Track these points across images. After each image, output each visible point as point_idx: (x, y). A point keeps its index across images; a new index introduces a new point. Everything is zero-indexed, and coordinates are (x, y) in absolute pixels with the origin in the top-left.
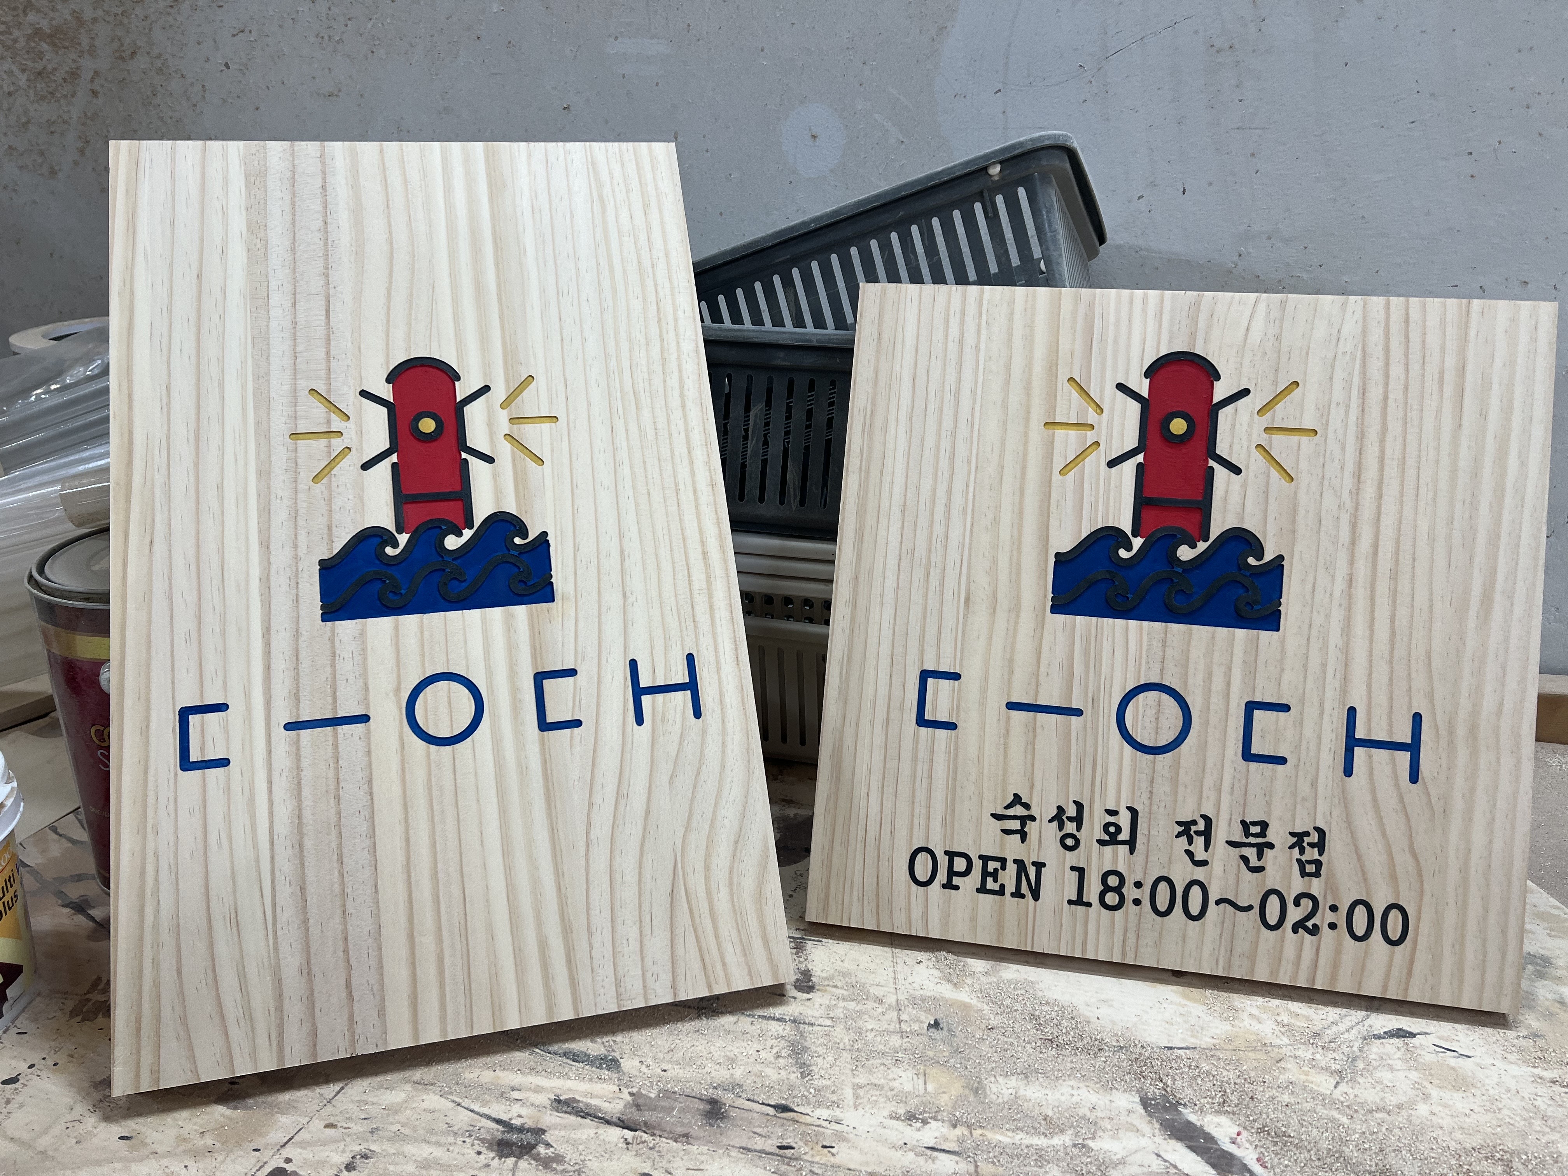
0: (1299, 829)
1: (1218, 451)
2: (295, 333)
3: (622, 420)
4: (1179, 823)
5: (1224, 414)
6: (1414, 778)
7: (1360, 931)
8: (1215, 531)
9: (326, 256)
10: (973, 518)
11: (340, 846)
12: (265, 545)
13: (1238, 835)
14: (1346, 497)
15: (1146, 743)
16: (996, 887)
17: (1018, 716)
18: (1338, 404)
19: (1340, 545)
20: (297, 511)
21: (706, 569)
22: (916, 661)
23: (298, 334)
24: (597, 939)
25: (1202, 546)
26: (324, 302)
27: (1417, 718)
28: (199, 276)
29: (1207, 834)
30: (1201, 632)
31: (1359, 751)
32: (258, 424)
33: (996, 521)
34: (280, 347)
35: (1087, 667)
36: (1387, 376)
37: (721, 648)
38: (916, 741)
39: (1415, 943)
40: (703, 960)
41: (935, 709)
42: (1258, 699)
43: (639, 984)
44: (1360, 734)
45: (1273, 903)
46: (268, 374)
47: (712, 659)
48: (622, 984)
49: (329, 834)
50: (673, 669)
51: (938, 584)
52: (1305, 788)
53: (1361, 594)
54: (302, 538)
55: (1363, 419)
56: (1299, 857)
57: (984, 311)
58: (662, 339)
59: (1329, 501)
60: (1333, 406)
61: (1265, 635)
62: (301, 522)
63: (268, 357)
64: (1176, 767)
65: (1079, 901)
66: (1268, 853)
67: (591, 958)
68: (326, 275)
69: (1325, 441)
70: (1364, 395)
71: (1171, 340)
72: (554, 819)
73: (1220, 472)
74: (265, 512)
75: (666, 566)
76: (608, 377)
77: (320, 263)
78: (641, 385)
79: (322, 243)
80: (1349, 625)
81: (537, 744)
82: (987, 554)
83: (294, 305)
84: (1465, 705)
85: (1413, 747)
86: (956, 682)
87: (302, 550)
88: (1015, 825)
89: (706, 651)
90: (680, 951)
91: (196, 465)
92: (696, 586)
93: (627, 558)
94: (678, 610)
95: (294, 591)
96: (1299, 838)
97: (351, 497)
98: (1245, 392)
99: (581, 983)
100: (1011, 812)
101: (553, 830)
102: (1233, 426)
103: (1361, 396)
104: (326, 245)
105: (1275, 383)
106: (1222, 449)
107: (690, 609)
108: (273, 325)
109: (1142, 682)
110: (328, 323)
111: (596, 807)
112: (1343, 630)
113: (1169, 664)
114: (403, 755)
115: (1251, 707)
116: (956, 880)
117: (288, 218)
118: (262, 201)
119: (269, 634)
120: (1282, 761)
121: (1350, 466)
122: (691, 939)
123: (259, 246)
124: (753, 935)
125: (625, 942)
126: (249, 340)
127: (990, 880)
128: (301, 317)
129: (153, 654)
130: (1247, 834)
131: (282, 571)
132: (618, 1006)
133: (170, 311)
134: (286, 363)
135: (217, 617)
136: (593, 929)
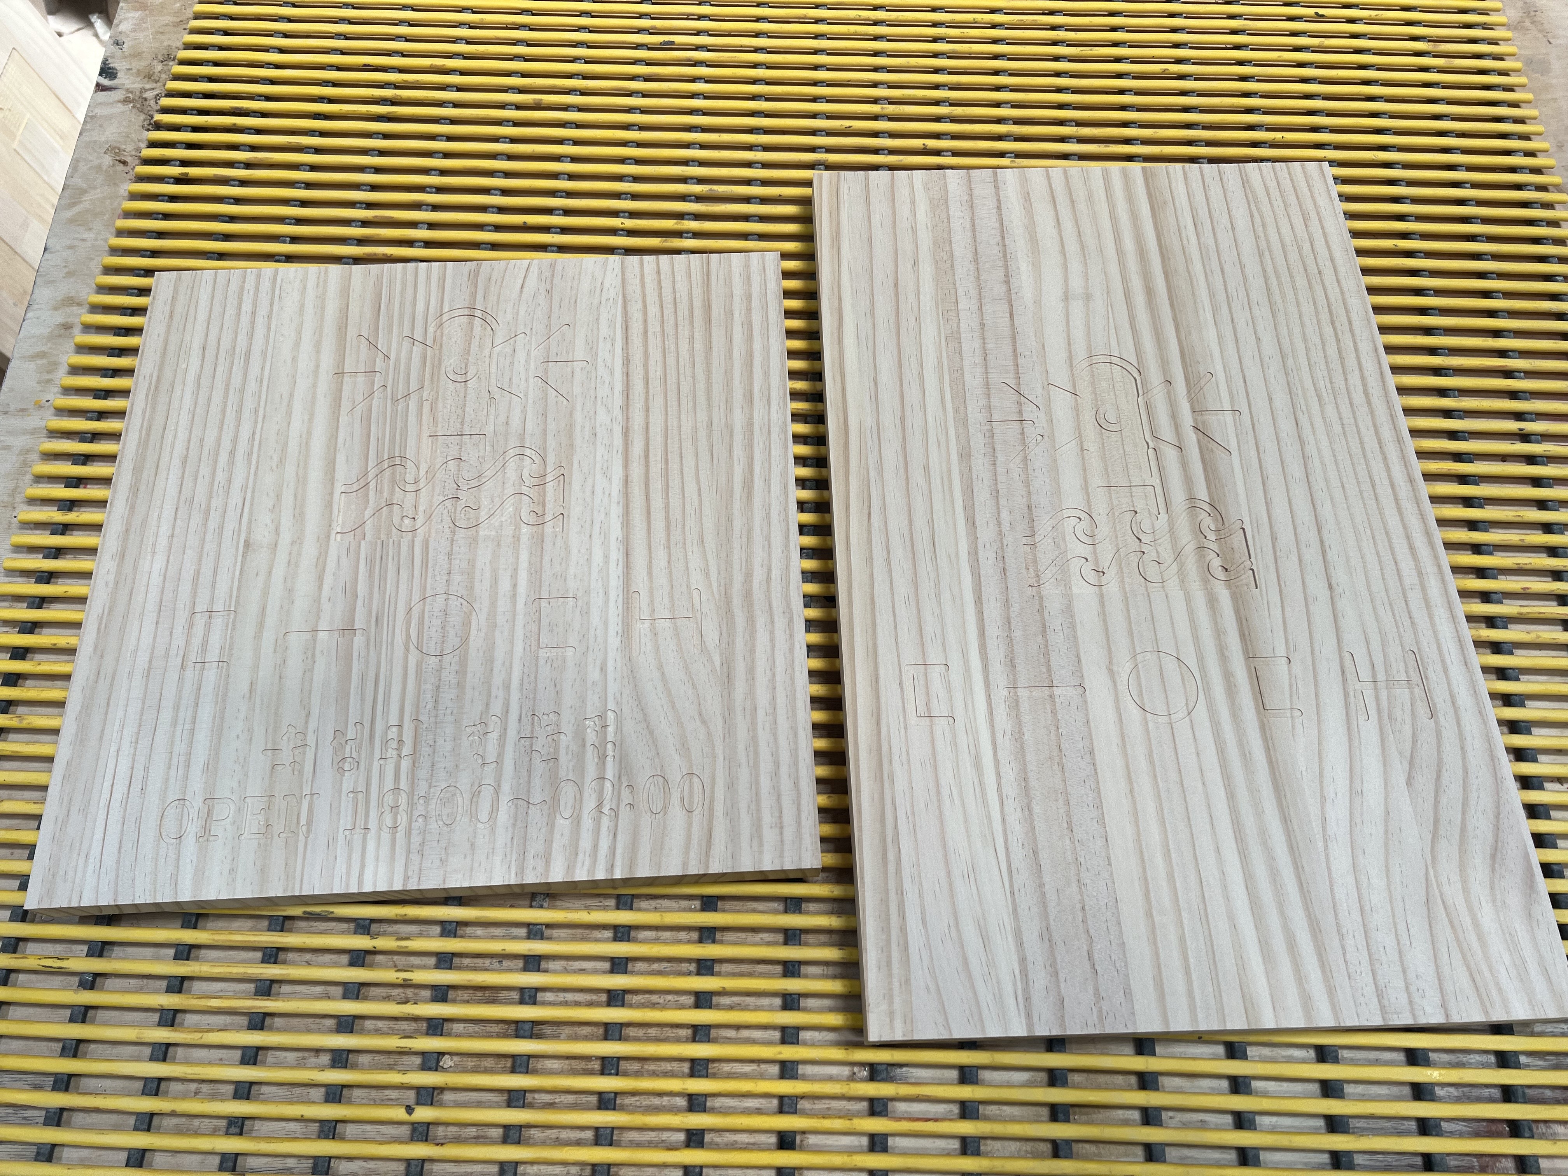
2: (983, 332)
3: (1306, 415)
9: (1006, 266)
11: (1068, 814)
12: (971, 521)
20: (997, 491)
21: (1416, 564)
23: (986, 334)
24: (1349, 942)
26: (1007, 306)
28: (896, 285)
32: (956, 411)
34: (970, 345)
40: (1475, 982)
43: (1403, 998)
46: (962, 368)
47: (1436, 658)
48: (1385, 995)
49: (1057, 800)
50: (1393, 665)
54: (1005, 515)
58: (1338, 340)
62: (1003, 501)
63: (960, 354)
67: (1346, 962)
68: (1007, 282)
72: (1286, 810)
74: (969, 491)
75: (1371, 558)
76: (1287, 374)
77: (1001, 273)
78: (1321, 382)
79: (1001, 255)
81: (1258, 731)
83: (980, 309)
87: (1004, 527)
90: (1445, 967)
91: (904, 447)
92: (1407, 582)
93: (1328, 549)
94: (1391, 605)
95: (1001, 565)
97: (1048, 481)
99: (1337, 987)
101: (1285, 820)
104: (1005, 256)
107: (1403, 604)
108: (963, 326)
110: (1013, 325)
111: (1328, 802)
114: (1121, 729)
117: (969, 234)
118: (946, 220)
119: (981, 603)
122: (1457, 956)
123: (945, 258)
124: (1529, 961)
125: (1382, 949)
126: (943, 340)
128: (988, 319)
129: (877, 614)
131: (988, 546)
132: (1384, 1019)
133: (873, 314)
134: (979, 359)
135: (932, 584)
136: (1344, 931)
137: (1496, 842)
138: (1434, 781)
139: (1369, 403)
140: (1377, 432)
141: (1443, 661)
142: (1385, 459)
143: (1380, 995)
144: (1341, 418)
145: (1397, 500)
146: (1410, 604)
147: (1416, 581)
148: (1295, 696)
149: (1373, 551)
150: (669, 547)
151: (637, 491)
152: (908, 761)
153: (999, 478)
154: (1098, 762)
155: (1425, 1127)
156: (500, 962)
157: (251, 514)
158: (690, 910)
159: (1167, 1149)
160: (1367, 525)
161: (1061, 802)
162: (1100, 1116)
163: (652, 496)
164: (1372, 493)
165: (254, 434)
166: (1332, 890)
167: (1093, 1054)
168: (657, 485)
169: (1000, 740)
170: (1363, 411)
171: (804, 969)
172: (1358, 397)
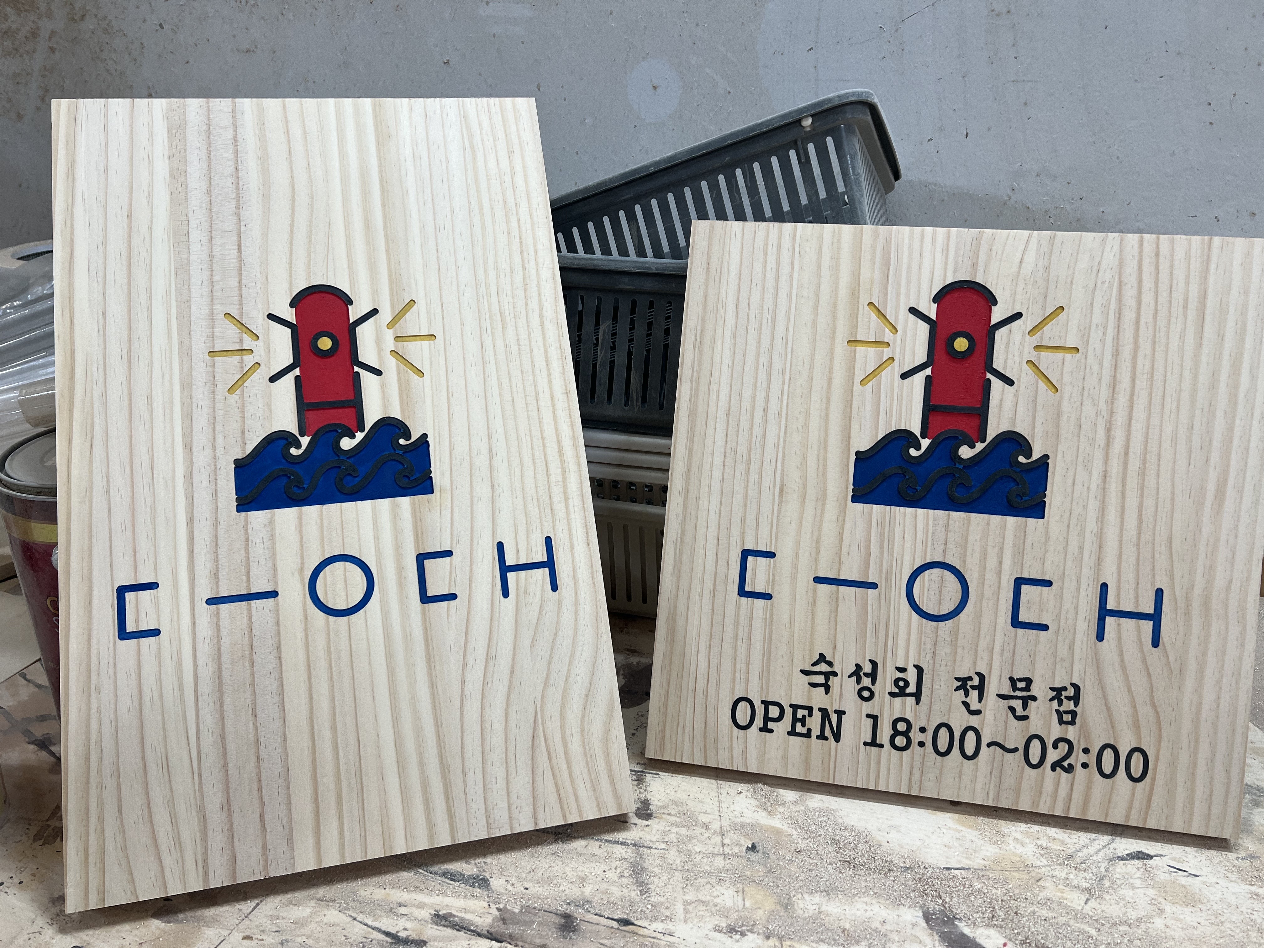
0: (1057, 685)
1: (995, 366)
2: (211, 265)
3: (490, 338)
4: (957, 679)
5: (1000, 335)
6: (1156, 643)
7: (1108, 770)
8: (991, 434)
9: (238, 198)
10: (786, 421)
11: (254, 702)
12: (189, 448)
13: (1006, 689)
14: (1102, 405)
15: (931, 612)
16: (804, 730)
17: (823, 588)
18: (1097, 326)
19: (1097, 446)
20: (215, 418)
21: (562, 465)
22: (738, 541)
23: (215, 266)
24: (470, 778)
25: (980, 446)
26: (236, 238)
27: (1159, 593)
28: (129, 216)
29: (981, 688)
30: (978, 519)
31: (1109, 620)
32: (181, 343)
33: (806, 424)
34: (199, 277)
35: (882, 547)
36: (1139, 302)
37: (574, 532)
38: (738, 607)
39: (1153, 779)
40: (559, 795)
41: (754, 582)
42: (1025, 575)
43: (505, 815)
44: (1110, 606)
45: (1036, 746)
46: (189, 300)
47: (567, 541)
48: (492, 815)
49: (245, 692)
50: (534, 550)
51: (757, 477)
52: (1063, 650)
53: (1114, 487)
54: (220, 441)
55: (1118, 339)
56: (1057, 708)
57: (797, 245)
58: (524, 268)
59: (1088, 410)
60: (1093, 328)
61: (1032, 522)
62: (218, 428)
63: (189, 286)
64: (956, 631)
65: (873, 743)
66: (1032, 704)
67: (466, 794)
68: (238, 215)
69: (1086, 358)
70: (1119, 318)
71: (955, 271)
72: (434, 678)
73: (996, 384)
74: (188, 418)
75: (527, 460)
76: (478, 300)
77: (233, 204)
78: (507, 307)
79: (234, 186)
80: (1103, 515)
81: (420, 615)
82: (798, 452)
83: (211, 240)
84: (1200, 582)
85: (1155, 617)
86: (772, 560)
87: (220, 451)
88: (821, 679)
89: (561, 535)
90: (540, 787)
91: (129, 378)
92: (553, 479)
93: (494, 455)
94: (538, 499)
95: (214, 487)
96: (1058, 693)
97: (260, 406)
98: (1019, 315)
99: (457, 815)
100: (817, 669)
101: (433, 687)
102: (1008, 344)
103: (1117, 319)
104: (237, 188)
105: (1044, 307)
106: (997, 364)
107: (548, 499)
108: (193, 258)
109: (928, 561)
110: (240, 256)
111: (469, 667)
112: (1098, 518)
113: (951, 546)
114: (306, 625)
115: (1019, 582)
116: (771, 725)
117: (205, 165)
118: (183, 151)
119: (193, 523)
120: (1045, 628)
121: (1107, 379)
122: (549, 779)
123: (180, 189)
124: (601, 773)
125: (494, 780)
126: (173, 272)
127: (799, 725)
128: (217, 251)
129: (94, 540)
130: (1015, 688)
131: (203, 470)
133: (105, 245)
134: (205, 290)
135: (148, 509)
136: (468, 770)
137: (591, 685)
138: (551, 642)
140: (546, 351)
141: (571, 543)
142: (549, 374)
143: (488, 816)
145: (554, 411)
146: (553, 498)
147: (560, 478)
148: (453, 583)
149: (530, 455)
152: (115, 673)
153: (217, 405)
154: (283, 656)
161: (249, 693)
164: (535, 404)
166: (462, 737)
169: (199, 646)
170: (537, 334)
172: (535, 321)
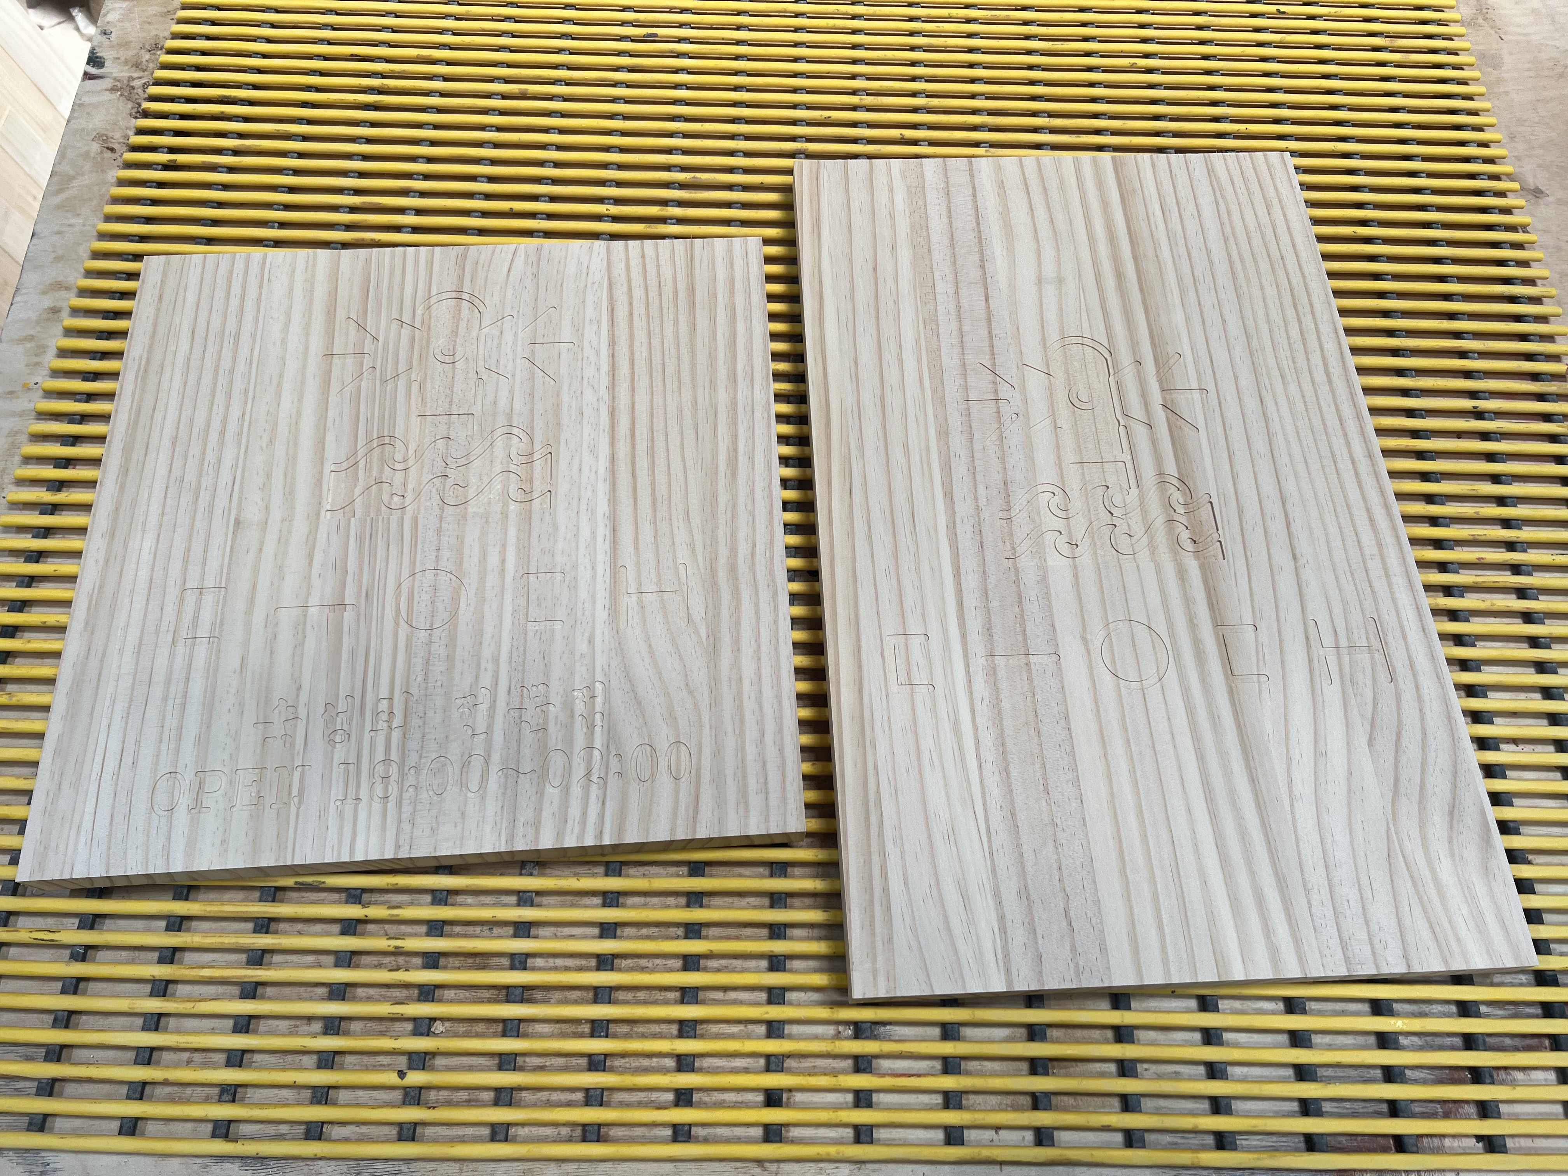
2: (959, 316)
3: (1271, 394)
9: (981, 252)
11: (1045, 776)
12: (949, 497)
20: (974, 468)
21: (1376, 536)
23: (962, 316)
24: (1315, 896)
26: (982, 290)
28: (875, 269)
32: (934, 391)
34: (947, 327)
37: (1404, 615)
40: (1434, 932)
43: (1367, 949)
46: (939, 350)
47: (1396, 625)
48: (1349, 947)
49: (1034, 764)
50: (1355, 631)
54: (981, 490)
58: (1300, 322)
62: (979, 477)
63: (938, 336)
67: (1312, 916)
68: (983, 267)
72: (1254, 771)
74: (947, 468)
75: (1333, 530)
76: (1252, 354)
77: (977, 257)
79: (976, 240)
81: (1226, 695)
83: (957, 292)
87: (981, 503)
89: (1387, 617)
90: (1406, 919)
91: (884, 426)
92: (1367, 552)
93: (1292, 521)
94: (1352, 574)
95: (978, 539)
97: (1022, 457)
99: (1304, 941)
101: (1253, 780)
104: (980, 241)
107: (1364, 575)
108: (941, 309)
110: (988, 307)
111: (1294, 763)
114: (1095, 695)
117: (945, 220)
118: (923, 207)
119: (960, 575)
122: (1417, 910)
123: (922, 243)
124: (1485, 911)
125: (1346, 903)
126: (921, 322)
128: (964, 302)
129: (859, 586)
131: (965, 520)
132: (1348, 970)
133: (853, 297)
134: (955, 341)
135: (912, 558)
136: (1310, 886)
137: (1454, 799)
138: (1394, 742)
139: (1330, 381)
140: (1337, 410)
141: (1402, 627)
142: (1345, 435)
143: (1344, 947)
144: (1303, 397)
145: (1357, 474)
146: (1371, 573)
147: (1375, 551)
148: (1261, 663)
149: (1335, 523)
150: (655, 523)
151: (623, 470)
152: (890, 728)
153: (975, 454)
154: (1073, 727)
155: (1390, 1074)
156: (491, 929)
157: (241, 492)
158: (678, 876)
159: (1142, 1100)
160: (1329, 498)
161: (1038, 766)
162: (1078, 1069)
163: (639, 473)
164: (1333, 467)
165: (243, 414)
166: (1298, 846)
167: (1070, 1009)
168: (643, 463)
169: (978, 708)
170: (1324, 390)
171: (789, 932)
172: (1320, 376)
